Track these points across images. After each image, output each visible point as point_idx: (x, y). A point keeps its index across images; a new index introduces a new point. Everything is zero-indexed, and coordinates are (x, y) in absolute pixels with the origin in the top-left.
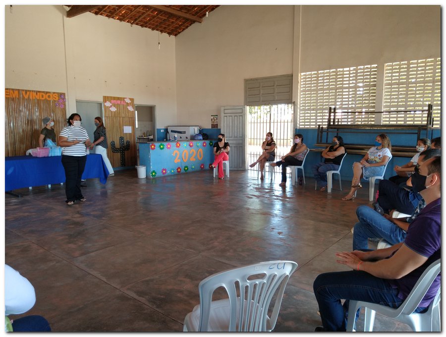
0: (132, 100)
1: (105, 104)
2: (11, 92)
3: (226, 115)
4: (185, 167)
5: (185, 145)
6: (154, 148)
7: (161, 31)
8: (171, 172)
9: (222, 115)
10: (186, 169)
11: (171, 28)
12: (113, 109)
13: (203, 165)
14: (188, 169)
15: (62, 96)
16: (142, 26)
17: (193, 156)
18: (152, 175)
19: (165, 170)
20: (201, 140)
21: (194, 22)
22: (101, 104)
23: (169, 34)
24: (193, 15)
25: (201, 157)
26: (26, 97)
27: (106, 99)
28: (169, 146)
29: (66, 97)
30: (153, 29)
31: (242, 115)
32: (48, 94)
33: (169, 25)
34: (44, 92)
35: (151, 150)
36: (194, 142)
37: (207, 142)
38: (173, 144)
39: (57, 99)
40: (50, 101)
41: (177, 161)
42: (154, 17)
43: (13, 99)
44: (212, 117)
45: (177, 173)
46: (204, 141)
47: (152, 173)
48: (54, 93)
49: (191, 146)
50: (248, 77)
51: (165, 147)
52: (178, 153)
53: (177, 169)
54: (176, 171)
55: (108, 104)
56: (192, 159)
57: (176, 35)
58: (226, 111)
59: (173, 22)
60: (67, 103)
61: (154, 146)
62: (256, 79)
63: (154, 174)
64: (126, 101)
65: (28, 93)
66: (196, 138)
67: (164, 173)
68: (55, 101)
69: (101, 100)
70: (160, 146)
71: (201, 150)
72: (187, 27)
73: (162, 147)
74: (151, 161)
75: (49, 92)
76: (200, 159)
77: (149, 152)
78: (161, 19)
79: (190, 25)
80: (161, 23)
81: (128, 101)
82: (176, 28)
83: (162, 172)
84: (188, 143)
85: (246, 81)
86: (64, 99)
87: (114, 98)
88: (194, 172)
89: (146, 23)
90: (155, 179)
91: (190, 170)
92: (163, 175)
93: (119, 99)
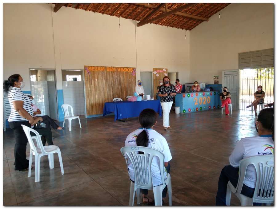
0: (167, 69)
1: (154, 73)
2: (113, 68)
3: (225, 75)
4: (200, 108)
5: (200, 94)
6: (185, 97)
7: (183, 29)
8: (193, 110)
9: (223, 75)
10: (201, 109)
11: (189, 26)
12: (157, 75)
13: (210, 106)
14: (202, 109)
15: (134, 69)
16: (173, 27)
17: (205, 101)
18: (184, 112)
19: (190, 109)
20: (209, 91)
21: (203, 21)
22: (151, 73)
23: (187, 29)
24: (204, 17)
25: (209, 102)
26: (119, 71)
27: (154, 69)
28: (192, 95)
29: (136, 70)
30: (178, 28)
31: (237, 75)
32: (128, 69)
33: (187, 25)
34: (126, 68)
35: (183, 98)
36: (206, 93)
37: (213, 92)
38: (194, 94)
39: (132, 71)
40: (129, 72)
41: (196, 104)
42: (181, 21)
43: (113, 72)
44: (214, 77)
45: (196, 111)
46: (211, 92)
47: (183, 111)
48: (131, 68)
49: (204, 95)
50: (241, 51)
51: (190, 96)
52: (197, 99)
53: (196, 109)
54: (195, 110)
55: (155, 73)
56: (205, 103)
57: (190, 30)
58: (226, 73)
59: (190, 23)
60: (136, 73)
61: (185, 95)
62: (248, 53)
63: (184, 111)
64: (164, 71)
65: (120, 68)
66: (206, 90)
67: (189, 111)
68: (131, 72)
69: (152, 70)
70: (188, 95)
71: (209, 97)
72: (198, 25)
73: (189, 96)
74: (183, 104)
75: (129, 68)
76: (209, 103)
77: (182, 98)
78: (184, 22)
79: (200, 23)
80: (184, 24)
81: (165, 70)
82: (192, 26)
83: (189, 110)
84: (202, 93)
85: (240, 54)
86: (135, 71)
87: (158, 69)
88: (205, 111)
89: (175, 25)
90: (185, 114)
91: (203, 109)
92: (189, 112)
93: (160, 69)
